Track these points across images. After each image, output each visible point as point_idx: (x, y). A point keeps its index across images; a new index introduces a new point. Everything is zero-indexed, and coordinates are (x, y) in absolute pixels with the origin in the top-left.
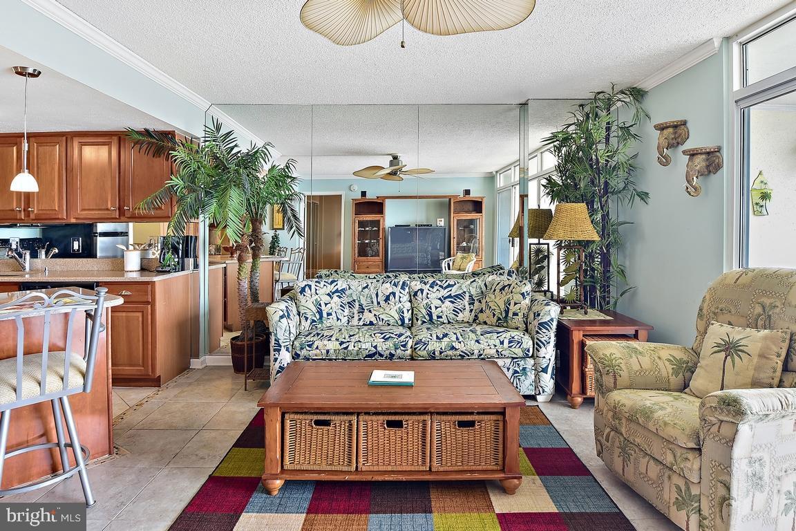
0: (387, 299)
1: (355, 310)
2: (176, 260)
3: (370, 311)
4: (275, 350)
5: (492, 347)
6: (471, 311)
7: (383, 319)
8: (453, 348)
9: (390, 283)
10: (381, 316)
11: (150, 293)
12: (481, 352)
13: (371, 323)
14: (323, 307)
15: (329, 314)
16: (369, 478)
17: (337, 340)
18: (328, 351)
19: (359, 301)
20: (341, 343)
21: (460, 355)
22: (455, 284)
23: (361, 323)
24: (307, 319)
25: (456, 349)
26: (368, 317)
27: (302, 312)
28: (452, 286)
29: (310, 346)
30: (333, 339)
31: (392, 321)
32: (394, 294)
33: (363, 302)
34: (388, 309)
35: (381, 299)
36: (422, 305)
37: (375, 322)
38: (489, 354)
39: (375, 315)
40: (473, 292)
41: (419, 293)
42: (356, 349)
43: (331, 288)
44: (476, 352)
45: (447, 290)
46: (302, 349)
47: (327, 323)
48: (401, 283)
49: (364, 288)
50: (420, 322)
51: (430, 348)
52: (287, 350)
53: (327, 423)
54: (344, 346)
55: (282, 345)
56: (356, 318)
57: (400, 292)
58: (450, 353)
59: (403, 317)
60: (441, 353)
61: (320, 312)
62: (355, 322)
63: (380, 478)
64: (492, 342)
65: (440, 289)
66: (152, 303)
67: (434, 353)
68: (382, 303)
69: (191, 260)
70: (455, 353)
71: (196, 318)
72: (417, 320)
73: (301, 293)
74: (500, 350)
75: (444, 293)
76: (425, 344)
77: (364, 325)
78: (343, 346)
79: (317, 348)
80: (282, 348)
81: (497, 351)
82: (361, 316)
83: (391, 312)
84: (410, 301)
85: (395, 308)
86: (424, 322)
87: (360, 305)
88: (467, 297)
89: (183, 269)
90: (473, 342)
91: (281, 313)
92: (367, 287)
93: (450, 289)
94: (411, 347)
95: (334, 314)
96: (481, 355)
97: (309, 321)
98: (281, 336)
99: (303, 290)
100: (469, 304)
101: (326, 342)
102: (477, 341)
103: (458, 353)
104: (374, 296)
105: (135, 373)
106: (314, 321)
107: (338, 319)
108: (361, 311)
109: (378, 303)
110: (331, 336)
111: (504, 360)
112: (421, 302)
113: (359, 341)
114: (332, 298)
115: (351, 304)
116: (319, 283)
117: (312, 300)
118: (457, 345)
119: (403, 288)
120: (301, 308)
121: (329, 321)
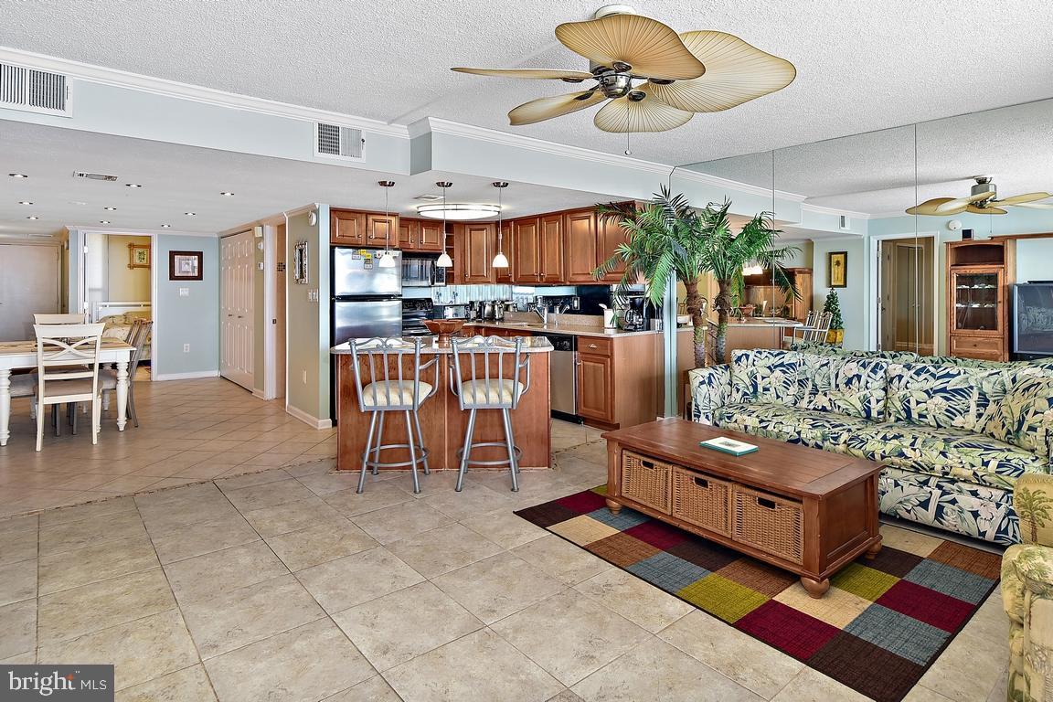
0: (849, 382)
1: (807, 391)
2: (641, 320)
3: (825, 395)
4: (695, 416)
5: (968, 466)
6: (980, 416)
7: (839, 407)
8: (901, 454)
9: (858, 363)
10: (838, 403)
11: (609, 348)
12: (947, 470)
13: (824, 409)
14: (759, 380)
15: (766, 389)
16: (676, 524)
17: (758, 417)
18: (746, 427)
19: (813, 381)
20: (761, 421)
21: (912, 466)
22: (959, 374)
23: (811, 407)
24: (738, 390)
25: (906, 458)
26: (821, 401)
27: (734, 382)
28: (953, 376)
29: (729, 418)
30: (755, 415)
31: (852, 411)
32: (859, 377)
33: (818, 381)
34: (847, 395)
35: (841, 380)
36: (897, 395)
37: (829, 408)
38: (961, 476)
39: (830, 399)
40: (987, 388)
41: (896, 381)
42: (776, 430)
43: (776, 361)
44: (938, 467)
45: (941, 381)
46: (721, 419)
47: (762, 399)
48: (873, 364)
49: (822, 366)
50: (892, 418)
51: (868, 447)
52: (707, 417)
53: (651, 466)
54: (764, 424)
55: (702, 411)
56: (806, 399)
57: (869, 376)
58: (897, 460)
59: (869, 408)
60: (883, 457)
61: (755, 386)
62: (804, 404)
63: (685, 527)
64: (966, 460)
65: (930, 378)
66: (611, 357)
67: (873, 455)
68: (842, 386)
69: (657, 321)
70: (904, 461)
71: (661, 379)
72: (890, 415)
73: (736, 362)
74: (980, 474)
75: (937, 384)
76: (862, 441)
77: (814, 409)
78: (762, 425)
79: (736, 421)
80: (702, 415)
81: (975, 474)
82: (812, 398)
83: (853, 399)
84: (885, 390)
85: (858, 395)
86: (898, 419)
87: (815, 385)
88: (975, 395)
89: (648, 329)
90: (936, 453)
91: (702, 379)
92: (826, 364)
93: (947, 380)
94: (845, 442)
95: (772, 390)
96: (947, 473)
97: (740, 393)
98: (700, 402)
99: (739, 359)
100: (978, 406)
101: (745, 417)
102: (943, 454)
103: (909, 463)
104: (833, 377)
105: (595, 415)
106: (746, 394)
107: (778, 397)
108: (815, 392)
109: (837, 386)
110: (753, 412)
111: (989, 490)
112: (898, 392)
113: (781, 423)
114: (772, 371)
115: (802, 383)
116: (760, 353)
117: (746, 371)
118: (908, 452)
119: (874, 371)
120: (734, 378)
121: (765, 397)
